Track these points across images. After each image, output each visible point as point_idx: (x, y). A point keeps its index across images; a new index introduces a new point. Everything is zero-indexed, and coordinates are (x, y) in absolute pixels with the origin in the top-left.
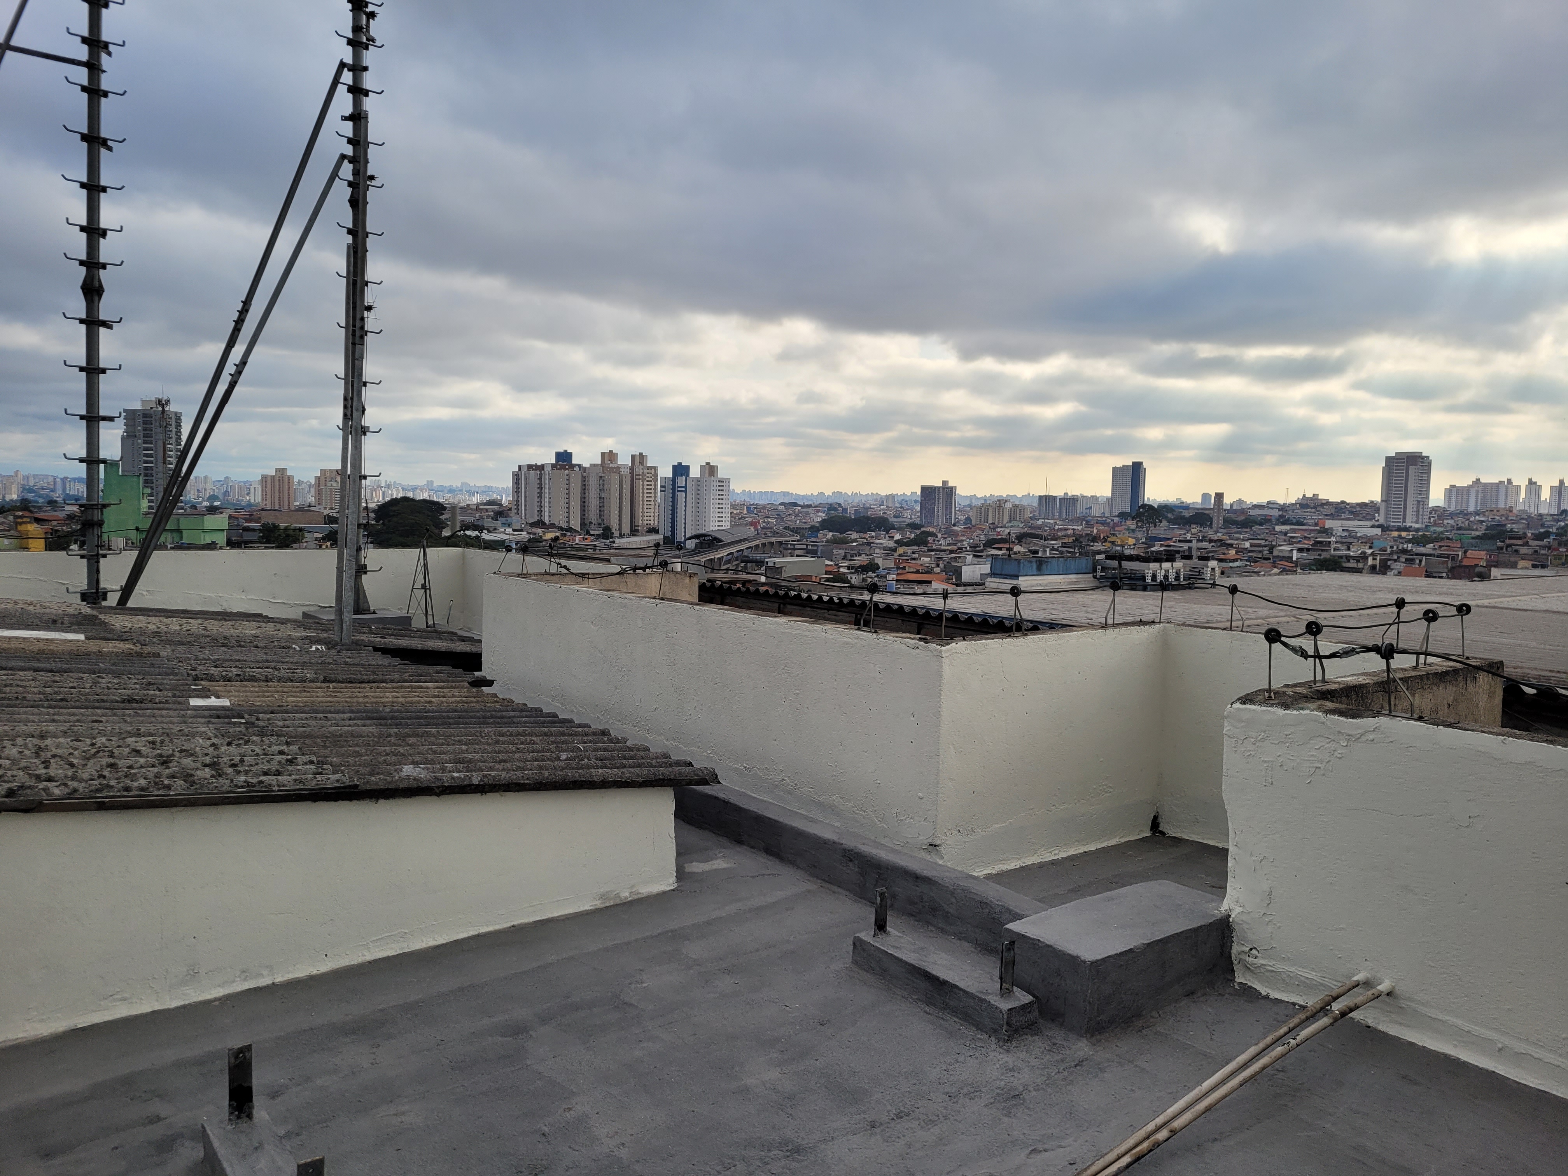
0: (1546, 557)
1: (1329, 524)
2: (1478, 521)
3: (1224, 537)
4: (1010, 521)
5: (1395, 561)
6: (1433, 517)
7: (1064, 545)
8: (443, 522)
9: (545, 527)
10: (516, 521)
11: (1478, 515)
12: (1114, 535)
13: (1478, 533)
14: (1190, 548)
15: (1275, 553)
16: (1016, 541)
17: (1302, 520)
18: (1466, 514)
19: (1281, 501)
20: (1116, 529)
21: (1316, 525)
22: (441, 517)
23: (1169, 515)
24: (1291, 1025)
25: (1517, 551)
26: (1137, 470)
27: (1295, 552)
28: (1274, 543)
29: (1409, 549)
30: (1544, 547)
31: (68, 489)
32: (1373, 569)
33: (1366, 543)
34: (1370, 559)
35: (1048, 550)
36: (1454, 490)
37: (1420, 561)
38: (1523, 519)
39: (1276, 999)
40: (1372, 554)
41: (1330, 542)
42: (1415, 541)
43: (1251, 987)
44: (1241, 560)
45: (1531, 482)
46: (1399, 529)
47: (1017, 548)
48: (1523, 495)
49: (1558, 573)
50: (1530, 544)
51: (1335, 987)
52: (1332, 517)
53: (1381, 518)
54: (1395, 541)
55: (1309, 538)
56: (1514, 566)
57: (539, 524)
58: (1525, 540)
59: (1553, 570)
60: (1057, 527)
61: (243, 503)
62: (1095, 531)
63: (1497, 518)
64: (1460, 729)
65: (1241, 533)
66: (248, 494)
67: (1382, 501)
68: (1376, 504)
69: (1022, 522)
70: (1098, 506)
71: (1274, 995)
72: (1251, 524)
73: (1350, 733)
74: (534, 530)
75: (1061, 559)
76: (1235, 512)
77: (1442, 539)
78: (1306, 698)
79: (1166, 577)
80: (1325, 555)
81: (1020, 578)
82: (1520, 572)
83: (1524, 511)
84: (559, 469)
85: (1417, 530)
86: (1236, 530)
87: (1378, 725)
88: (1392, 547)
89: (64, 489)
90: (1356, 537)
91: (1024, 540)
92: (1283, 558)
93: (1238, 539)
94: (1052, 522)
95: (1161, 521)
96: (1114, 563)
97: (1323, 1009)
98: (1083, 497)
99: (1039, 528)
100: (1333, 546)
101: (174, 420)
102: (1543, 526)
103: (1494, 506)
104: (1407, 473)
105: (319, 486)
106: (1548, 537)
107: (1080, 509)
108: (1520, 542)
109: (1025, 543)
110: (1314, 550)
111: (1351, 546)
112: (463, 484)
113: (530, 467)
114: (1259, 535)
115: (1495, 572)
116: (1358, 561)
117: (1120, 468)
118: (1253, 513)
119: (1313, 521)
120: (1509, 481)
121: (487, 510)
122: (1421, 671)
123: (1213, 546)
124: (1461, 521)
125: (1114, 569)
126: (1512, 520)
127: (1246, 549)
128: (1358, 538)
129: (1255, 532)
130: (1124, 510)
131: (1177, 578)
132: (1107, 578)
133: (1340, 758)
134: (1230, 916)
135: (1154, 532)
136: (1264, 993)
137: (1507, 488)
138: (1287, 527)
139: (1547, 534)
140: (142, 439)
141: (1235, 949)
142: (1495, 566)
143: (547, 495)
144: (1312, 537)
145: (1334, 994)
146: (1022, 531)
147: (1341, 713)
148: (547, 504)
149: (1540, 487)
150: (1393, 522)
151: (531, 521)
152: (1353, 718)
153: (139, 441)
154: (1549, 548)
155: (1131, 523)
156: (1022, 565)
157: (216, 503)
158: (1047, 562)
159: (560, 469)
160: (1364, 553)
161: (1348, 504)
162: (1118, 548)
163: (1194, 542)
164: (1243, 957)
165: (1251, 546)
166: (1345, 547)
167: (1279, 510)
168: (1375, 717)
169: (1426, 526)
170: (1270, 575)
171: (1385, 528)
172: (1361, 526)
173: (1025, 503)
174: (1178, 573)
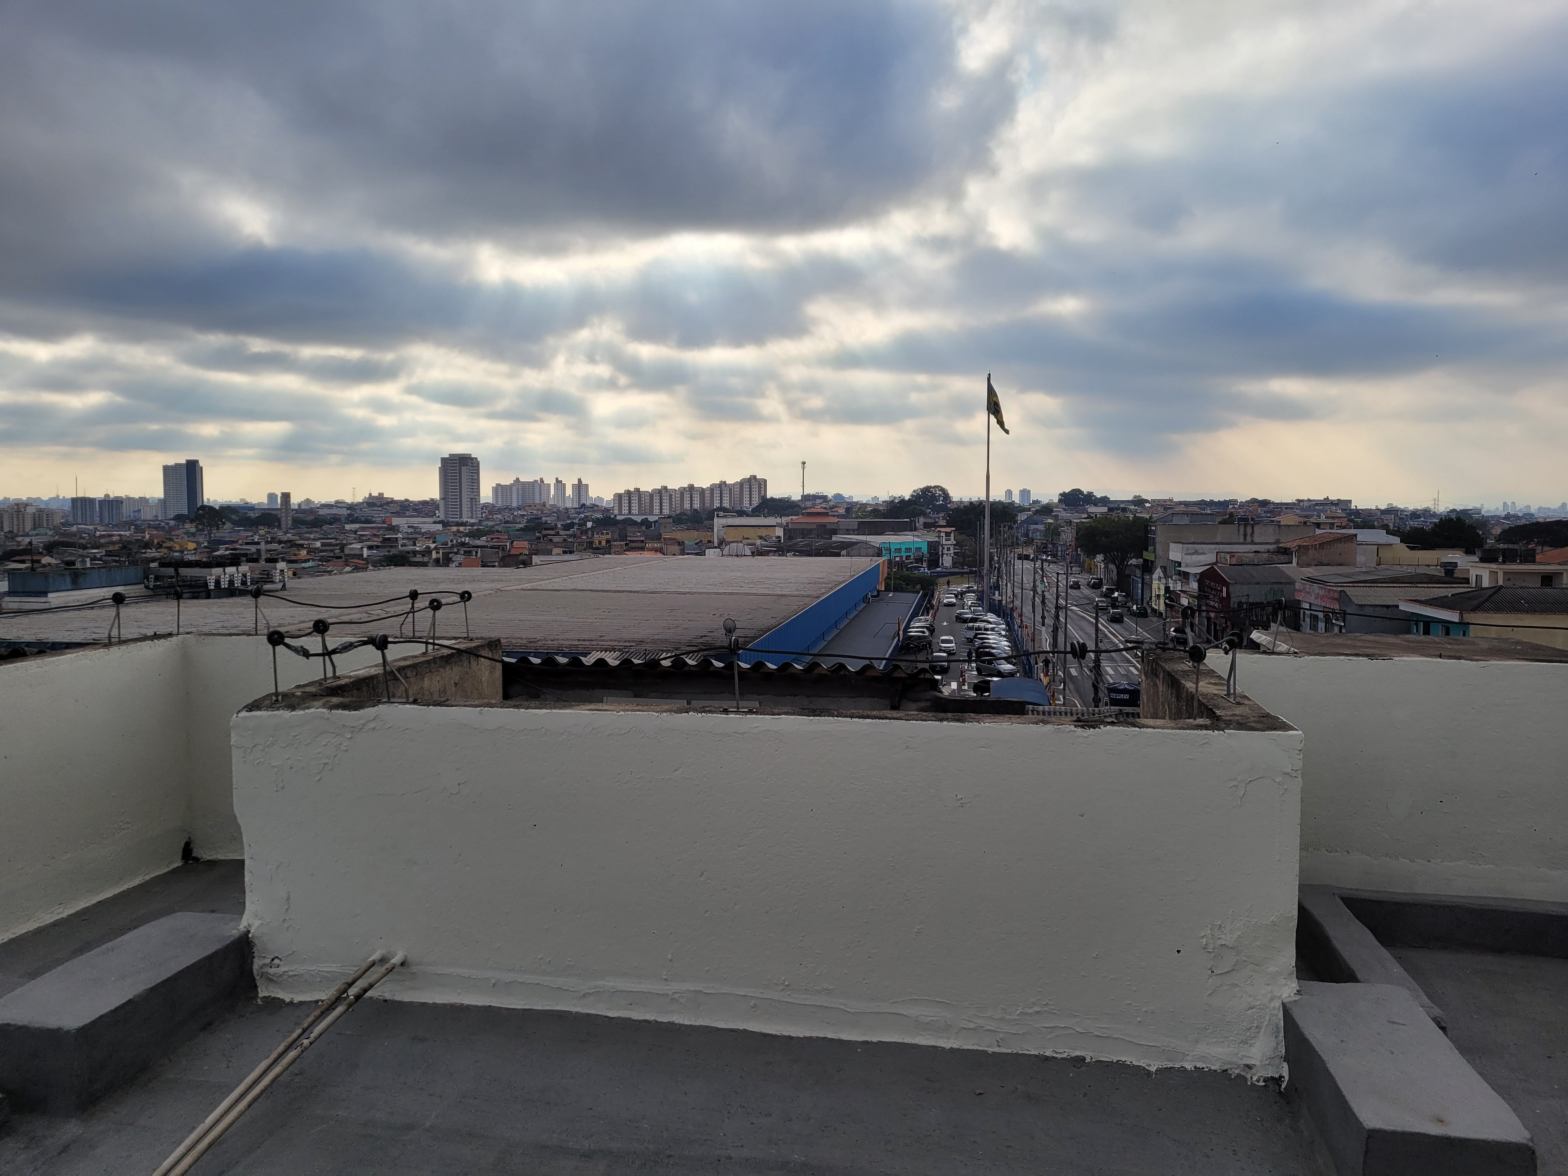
0: (571, 544)
1: (395, 521)
2: (520, 515)
3: (294, 538)
4: (35, 528)
5: (456, 553)
6: (485, 512)
7: (109, 554)
11: (520, 509)
12: (171, 540)
13: (521, 526)
14: (258, 551)
15: (347, 551)
16: (45, 552)
17: (370, 518)
18: (510, 509)
19: (349, 500)
20: (173, 533)
21: (384, 522)
23: (234, 517)
24: (306, 1025)
25: (551, 540)
26: (192, 470)
27: (365, 550)
28: (345, 542)
29: (467, 542)
30: (570, 536)
32: (437, 562)
33: (429, 538)
34: (434, 553)
35: (88, 560)
36: (500, 488)
37: (477, 553)
38: (554, 512)
39: (300, 1002)
40: (436, 548)
41: (397, 538)
42: (471, 535)
43: (274, 998)
44: (313, 560)
45: (558, 481)
46: (458, 524)
47: (46, 560)
48: (552, 492)
49: (581, 557)
50: (560, 533)
51: (352, 972)
52: (398, 514)
53: (441, 514)
54: (455, 535)
55: (378, 535)
56: (550, 553)
58: (557, 531)
59: (578, 554)
60: (98, 533)
62: (147, 536)
63: (535, 512)
64: (447, 706)
65: (311, 533)
67: (441, 499)
68: (436, 501)
69: (51, 530)
70: (148, 508)
71: (297, 998)
72: (320, 524)
73: (353, 725)
75: (102, 570)
76: (304, 511)
77: (493, 532)
78: (314, 696)
79: (231, 582)
80: (394, 551)
81: (50, 595)
82: (554, 558)
83: (554, 506)
85: (473, 525)
86: (306, 530)
87: (378, 713)
88: (452, 541)
90: (420, 533)
91: (55, 550)
92: (354, 556)
93: (308, 539)
94: (91, 527)
95: (224, 524)
96: (171, 571)
97: (338, 1000)
98: (129, 499)
99: (74, 534)
100: (400, 542)
102: (569, 518)
103: (531, 502)
104: (460, 473)
106: (573, 527)
107: (126, 512)
108: (552, 532)
109: (58, 553)
110: (384, 547)
111: (416, 542)
114: (330, 534)
115: (536, 559)
116: (423, 556)
117: (172, 467)
118: (322, 512)
119: (380, 519)
120: (542, 480)
122: (430, 656)
123: (282, 547)
124: (508, 516)
125: (171, 577)
126: (546, 513)
127: (317, 549)
128: (423, 534)
129: (325, 531)
130: (180, 512)
131: (244, 583)
132: (164, 587)
133: (346, 750)
134: (249, 932)
135: (217, 535)
136: (287, 1000)
137: (540, 486)
138: (357, 526)
139: (572, 525)
141: (257, 964)
142: (536, 554)
144: (381, 534)
145: (350, 980)
146: (52, 539)
147: (344, 707)
149: (565, 484)
150: (452, 518)
152: (355, 710)
154: (574, 536)
155: (191, 527)
156: (51, 580)
158: (85, 574)
160: (428, 547)
161: (411, 502)
162: (177, 554)
163: (263, 544)
164: (265, 970)
165: (322, 546)
166: (411, 543)
167: (348, 509)
168: (374, 706)
169: (480, 521)
170: (341, 573)
171: (445, 524)
172: (424, 523)
173: (54, 506)
174: (244, 576)
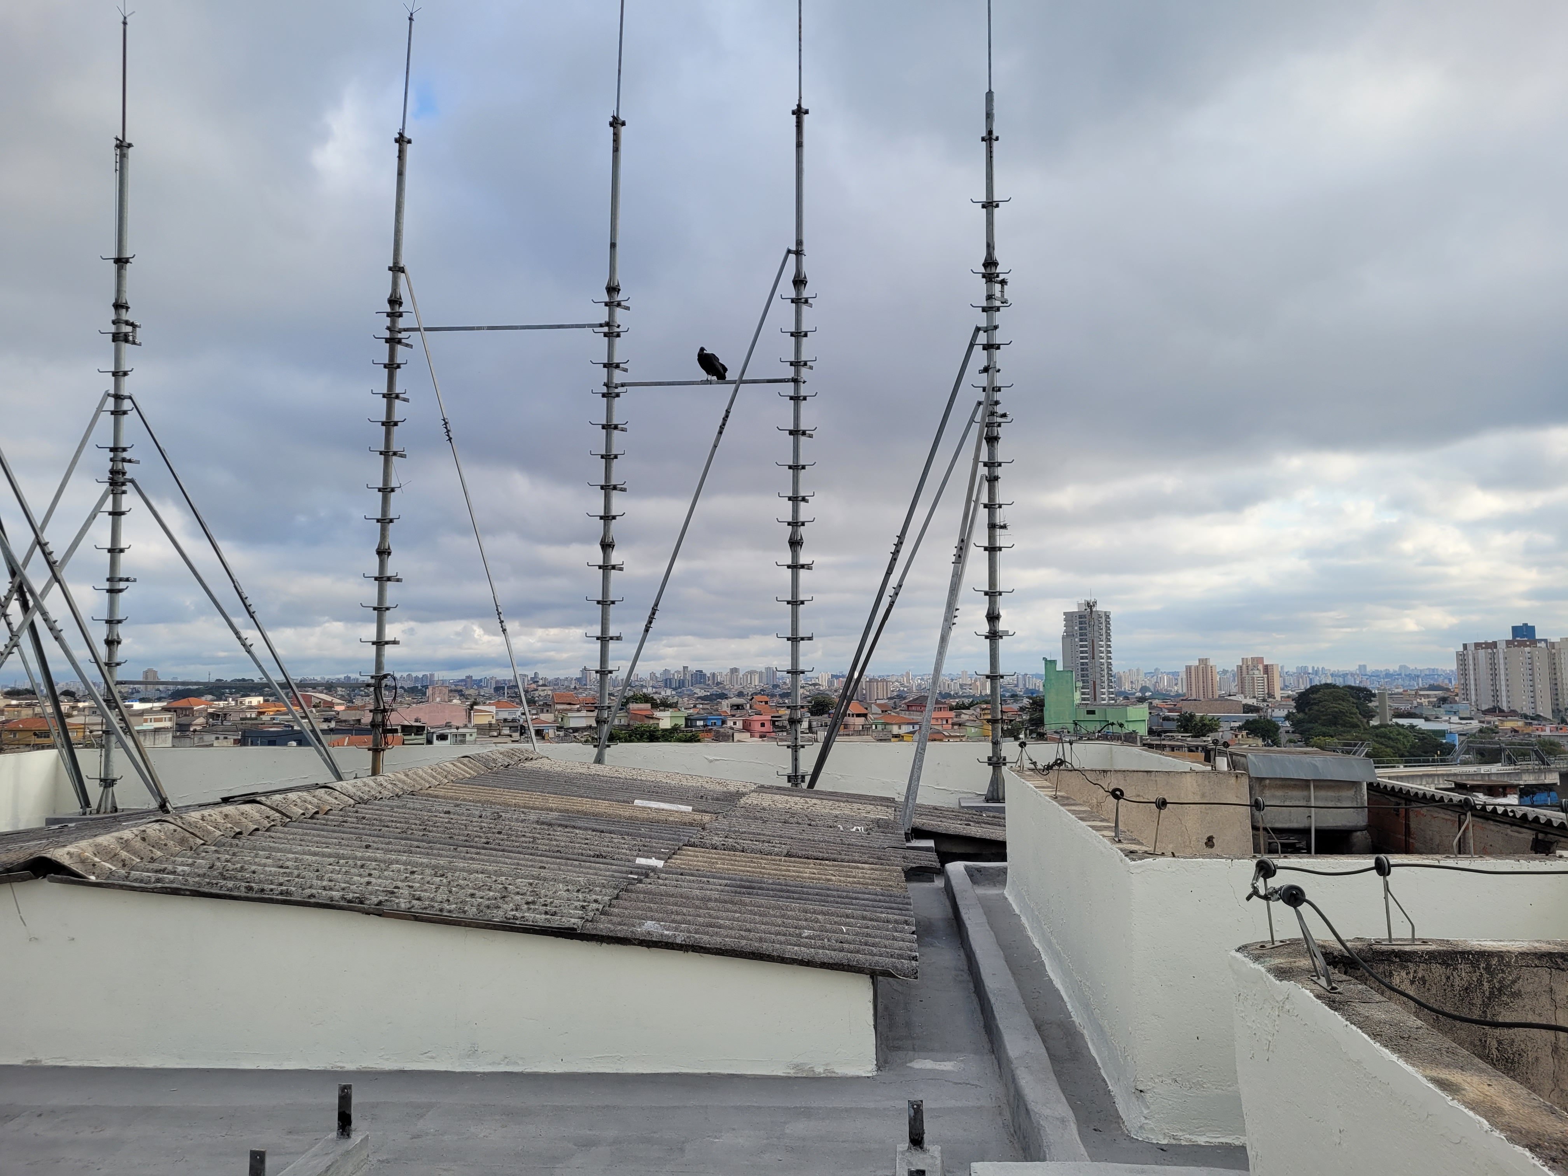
8: (1373, 711)
9: (1503, 714)
10: (1464, 709)
22: (1369, 704)
31: (1027, 684)
57: (1495, 710)
61: (1172, 694)
66: (1176, 684)
74: (1488, 718)
84: (1516, 646)
89: (1025, 685)
101: (1104, 618)
105: (1241, 675)
112: (1401, 667)
113: (1478, 645)
121: (1428, 696)
140: (1079, 637)
143: (1503, 677)
148: (1503, 688)
151: (1485, 707)
153: (1077, 640)
157: (1148, 694)
159: (1519, 646)
